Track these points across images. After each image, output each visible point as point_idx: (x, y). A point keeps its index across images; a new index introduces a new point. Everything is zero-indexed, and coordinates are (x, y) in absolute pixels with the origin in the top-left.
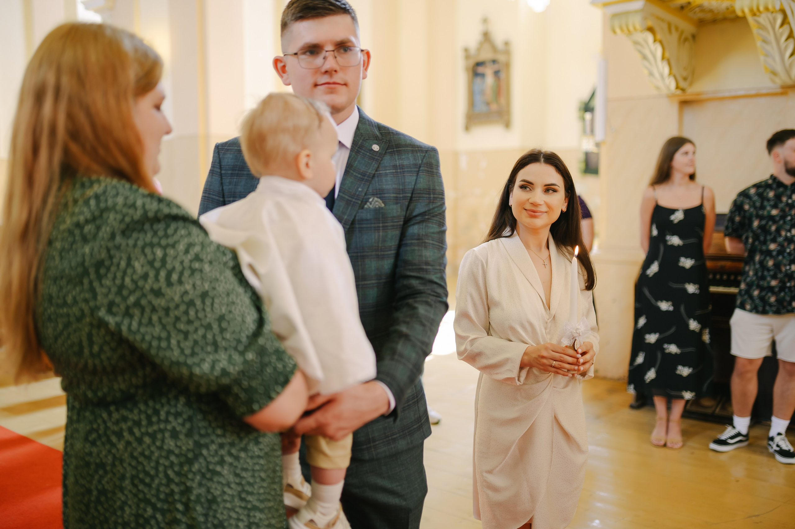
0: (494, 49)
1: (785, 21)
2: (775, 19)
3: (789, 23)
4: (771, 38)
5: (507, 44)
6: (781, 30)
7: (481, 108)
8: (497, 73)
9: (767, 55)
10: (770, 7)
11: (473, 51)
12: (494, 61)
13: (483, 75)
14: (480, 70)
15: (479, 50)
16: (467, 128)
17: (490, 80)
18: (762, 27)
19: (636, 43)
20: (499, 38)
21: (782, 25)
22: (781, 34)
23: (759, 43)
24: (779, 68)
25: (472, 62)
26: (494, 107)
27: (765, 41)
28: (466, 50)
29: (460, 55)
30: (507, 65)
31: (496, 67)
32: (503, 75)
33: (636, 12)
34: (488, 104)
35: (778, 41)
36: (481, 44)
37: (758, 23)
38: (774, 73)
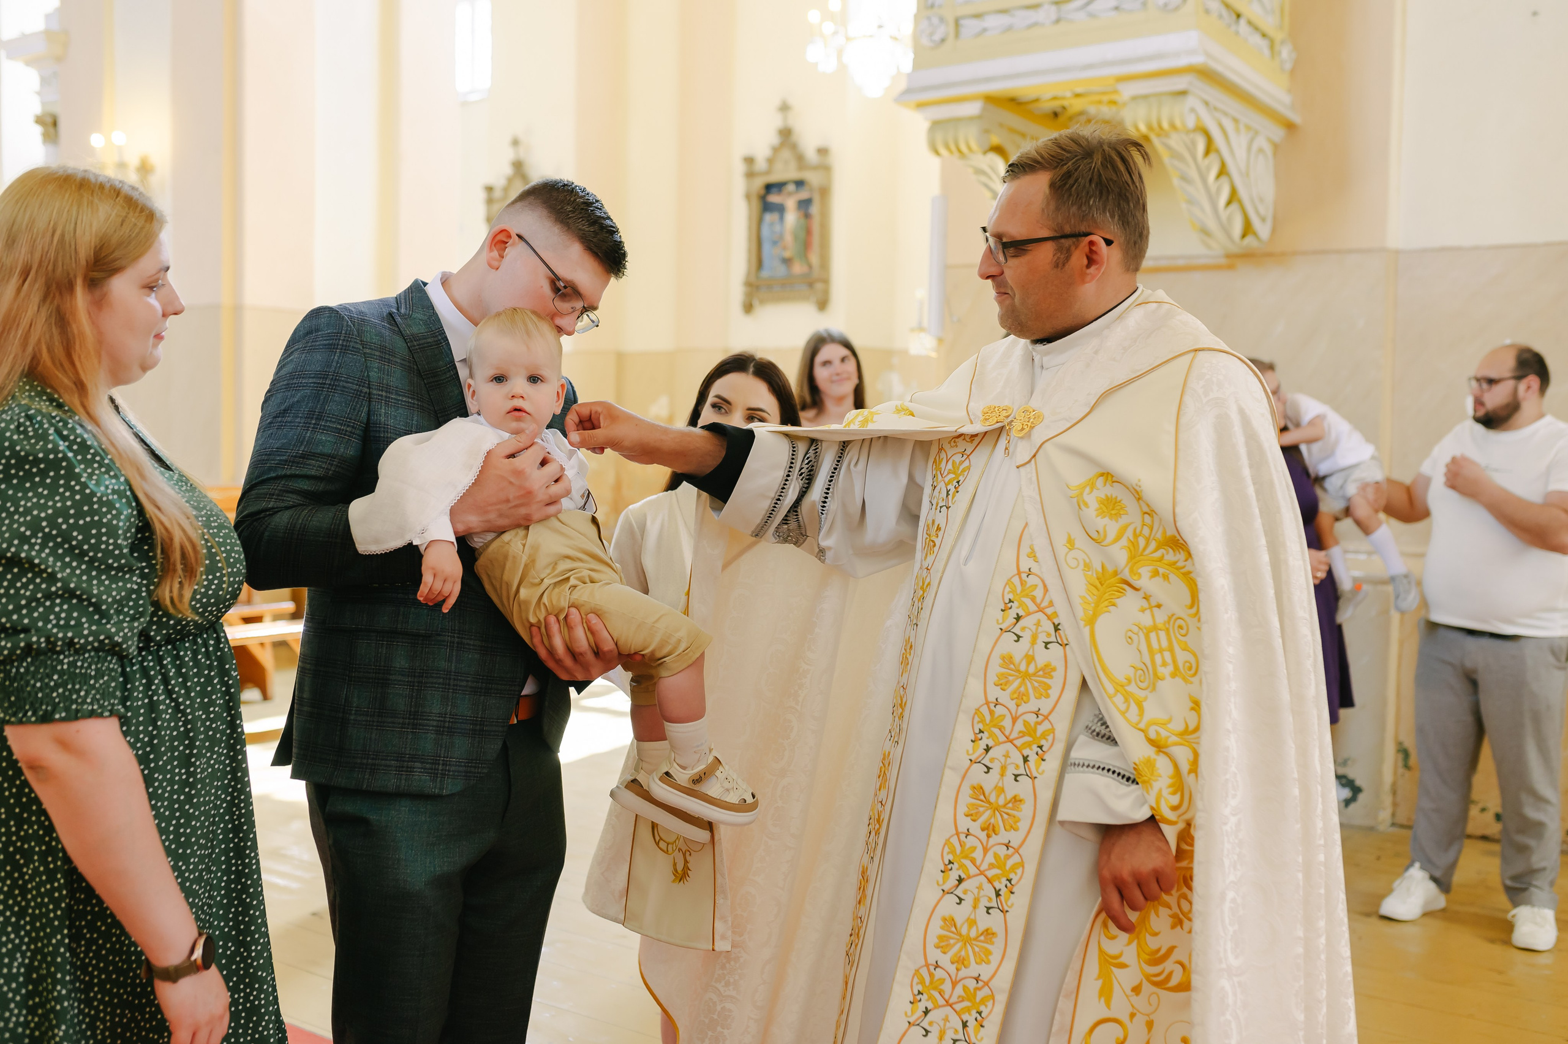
0: (800, 159)
1: (1210, 148)
2: (1194, 143)
3: (1218, 151)
4: (1193, 173)
5: (823, 151)
6: (1207, 161)
7: (773, 269)
8: (804, 205)
9: (1191, 201)
10: (1178, 123)
11: (761, 164)
12: (800, 184)
13: (780, 209)
14: (773, 198)
15: (770, 161)
16: (748, 308)
17: (792, 217)
18: (1175, 155)
19: (979, 172)
20: (809, 143)
21: (1207, 152)
22: (1208, 169)
23: (1176, 181)
24: (1212, 224)
25: (759, 183)
26: (798, 268)
27: (1184, 178)
28: (749, 161)
29: (740, 168)
30: (825, 192)
31: (803, 195)
32: (814, 209)
33: (971, 119)
34: (787, 262)
35: (1204, 180)
36: (776, 150)
37: (1168, 147)
38: (1205, 232)
